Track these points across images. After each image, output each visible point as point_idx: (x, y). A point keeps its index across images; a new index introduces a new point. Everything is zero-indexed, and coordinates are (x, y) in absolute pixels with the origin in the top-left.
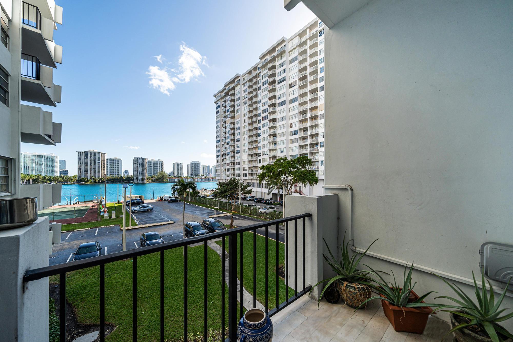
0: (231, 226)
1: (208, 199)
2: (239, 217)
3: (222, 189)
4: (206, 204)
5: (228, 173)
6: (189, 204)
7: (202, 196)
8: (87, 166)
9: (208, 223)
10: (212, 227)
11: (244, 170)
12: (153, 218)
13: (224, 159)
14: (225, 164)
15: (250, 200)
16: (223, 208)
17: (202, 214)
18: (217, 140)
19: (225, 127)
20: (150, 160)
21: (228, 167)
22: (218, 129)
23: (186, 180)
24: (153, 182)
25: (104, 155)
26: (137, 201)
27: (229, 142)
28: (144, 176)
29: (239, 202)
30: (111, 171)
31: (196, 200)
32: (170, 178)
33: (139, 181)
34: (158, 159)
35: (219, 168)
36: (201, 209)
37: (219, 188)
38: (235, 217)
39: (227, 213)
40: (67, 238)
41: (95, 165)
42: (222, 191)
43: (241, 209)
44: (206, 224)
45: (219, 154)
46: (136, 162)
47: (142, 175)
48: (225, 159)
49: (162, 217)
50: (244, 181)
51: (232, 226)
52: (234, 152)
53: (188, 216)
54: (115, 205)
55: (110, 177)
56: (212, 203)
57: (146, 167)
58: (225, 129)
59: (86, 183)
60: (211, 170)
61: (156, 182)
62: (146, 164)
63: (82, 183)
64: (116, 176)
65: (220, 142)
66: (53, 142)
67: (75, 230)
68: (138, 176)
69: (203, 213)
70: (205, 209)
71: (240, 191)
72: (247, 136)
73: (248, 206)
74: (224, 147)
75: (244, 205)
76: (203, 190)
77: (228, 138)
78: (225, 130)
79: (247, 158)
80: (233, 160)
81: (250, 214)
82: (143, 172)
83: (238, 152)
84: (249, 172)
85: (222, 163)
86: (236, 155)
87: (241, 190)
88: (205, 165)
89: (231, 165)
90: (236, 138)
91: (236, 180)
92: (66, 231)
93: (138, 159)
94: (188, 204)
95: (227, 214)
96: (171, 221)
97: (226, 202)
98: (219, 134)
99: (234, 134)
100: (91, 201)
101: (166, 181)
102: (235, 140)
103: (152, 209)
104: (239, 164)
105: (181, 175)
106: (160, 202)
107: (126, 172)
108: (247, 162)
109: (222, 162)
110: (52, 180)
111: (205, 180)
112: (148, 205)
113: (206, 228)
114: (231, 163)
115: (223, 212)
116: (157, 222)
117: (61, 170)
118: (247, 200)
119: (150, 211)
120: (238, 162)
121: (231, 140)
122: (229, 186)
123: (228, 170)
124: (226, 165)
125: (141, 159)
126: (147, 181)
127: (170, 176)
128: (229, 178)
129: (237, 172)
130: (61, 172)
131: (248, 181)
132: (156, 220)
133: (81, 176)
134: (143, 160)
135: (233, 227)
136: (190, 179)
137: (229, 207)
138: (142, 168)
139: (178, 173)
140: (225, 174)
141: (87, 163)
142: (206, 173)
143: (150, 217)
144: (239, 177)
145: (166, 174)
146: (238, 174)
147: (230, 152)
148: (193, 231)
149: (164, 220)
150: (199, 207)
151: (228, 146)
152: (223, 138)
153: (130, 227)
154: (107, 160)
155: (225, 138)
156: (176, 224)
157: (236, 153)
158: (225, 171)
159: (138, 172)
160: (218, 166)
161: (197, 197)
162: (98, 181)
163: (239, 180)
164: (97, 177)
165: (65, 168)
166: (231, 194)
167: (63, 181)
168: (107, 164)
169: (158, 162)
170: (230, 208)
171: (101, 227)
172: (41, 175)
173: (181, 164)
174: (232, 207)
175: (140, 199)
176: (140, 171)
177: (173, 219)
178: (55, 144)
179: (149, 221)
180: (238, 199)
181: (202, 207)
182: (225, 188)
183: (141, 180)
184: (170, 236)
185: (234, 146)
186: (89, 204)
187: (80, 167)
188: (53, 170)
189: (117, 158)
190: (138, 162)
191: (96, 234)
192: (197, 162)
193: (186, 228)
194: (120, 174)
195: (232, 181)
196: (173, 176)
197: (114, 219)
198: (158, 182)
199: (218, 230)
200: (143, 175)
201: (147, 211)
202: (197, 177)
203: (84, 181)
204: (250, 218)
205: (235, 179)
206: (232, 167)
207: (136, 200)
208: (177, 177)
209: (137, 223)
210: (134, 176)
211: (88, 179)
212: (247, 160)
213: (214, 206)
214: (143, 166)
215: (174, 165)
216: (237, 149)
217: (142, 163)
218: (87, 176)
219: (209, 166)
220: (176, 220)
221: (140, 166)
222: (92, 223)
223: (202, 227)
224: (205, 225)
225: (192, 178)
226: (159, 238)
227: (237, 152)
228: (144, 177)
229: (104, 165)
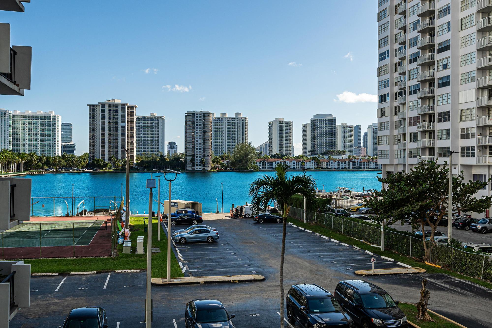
0: (419, 310)
1: (353, 219)
2: (446, 283)
3: (393, 193)
4: (348, 233)
5: (413, 146)
6: (304, 231)
7: (339, 211)
8: (103, 134)
9: (350, 291)
10: (361, 306)
11: (463, 137)
12: (218, 260)
13: (401, 106)
14: (405, 119)
15: (484, 231)
16: (397, 251)
17: (336, 261)
18: (381, 52)
19: (404, 13)
20: (219, 116)
21: (414, 129)
22: (383, 22)
23: (300, 166)
24: (224, 168)
25: (132, 108)
26: (187, 215)
27: (415, 54)
28: (206, 155)
29: (447, 235)
30: (144, 144)
31: (321, 220)
32: (262, 159)
33: (197, 167)
34: (237, 114)
35: (387, 132)
36: (335, 247)
37: (384, 191)
38: (432, 280)
39: (409, 267)
40: (57, 290)
41: (117, 132)
42: (393, 200)
43: (455, 258)
44: (345, 294)
45: (386, 91)
46: (190, 123)
47: (202, 152)
48: (404, 104)
49: (238, 261)
50: (462, 172)
51: (424, 310)
52: (431, 83)
53: (298, 264)
54: (145, 222)
55: (142, 158)
56: (366, 233)
57: (210, 134)
58: (405, 17)
59: (102, 170)
60: (364, 138)
61: (232, 170)
62: (211, 127)
63: (95, 169)
64: (154, 154)
65: (388, 56)
66: (16, 88)
67: (72, 273)
68: (194, 155)
69: (340, 261)
70: (346, 249)
71: (450, 201)
72: (474, 30)
73: (476, 249)
74: (400, 70)
75: (465, 245)
76: (342, 194)
77: (413, 42)
78: (403, 22)
79: (473, 98)
80: (429, 108)
81: (485, 277)
82: (204, 144)
83: (445, 82)
84: (480, 142)
85: (396, 118)
86: (438, 92)
87: (453, 198)
88: (348, 124)
89: (421, 124)
90: (438, 40)
91: (437, 168)
92: (57, 274)
93: (193, 114)
94: (301, 231)
95: (409, 269)
96: (258, 273)
97: (406, 233)
98: (387, 33)
99: (433, 29)
100: (106, 210)
101: (253, 168)
102: (436, 48)
103: (218, 238)
104: (449, 117)
105: (287, 151)
106: (237, 220)
107: (172, 145)
108: (475, 112)
109: (396, 114)
110: (51, 165)
111: (348, 165)
112: (209, 228)
113: (345, 308)
114: (423, 115)
115: (395, 262)
116: (225, 273)
117: (64, 144)
118: (475, 231)
119: (213, 242)
120: (445, 113)
121: (423, 48)
122: (414, 185)
123: (414, 137)
124: (407, 121)
125: (200, 114)
126: (213, 166)
127: (262, 155)
128: (415, 161)
129: (439, 144)
130: (64, 148)
131: (476, 171)
132: (224, 267)
133: (94, 155)
134: (205, 116)
135: (426, 314)
136: (308, 163)
137: (416, 248)
138: (201, 137)
139: (281, 146)
140: (405, 150)
141: (103, 128)
142: (351, 147)
143: (211, 257)
144: (448, 159)
145: (253, 148)
146: (445, 148)
147: (418, 85)
148: (307, 313)
149: (243, 269)
150: (329, 241)
151: (414, 65)
152: (397, 44)
153: (168, 279)
154: (138, 119)
155: (404, 43)
156: (269, 284)
157: (439, 86)
158: (402, 141)
159: (193, 147)
160: (382, 126)
161: (324, 212)
162: (122, 167)
163: (447, 168)
164: (119, 158)
165: (70, 140)
166: (424, 209)
167: (66, 166)
168: (138, 129)
169: (236, 119)
170: (418, 251)
171: (116, 271)
172: (35, 153)
173: (287, 123)
174: (424, 250)
175: (193, 210)
176: (199, 143)
177: (261, 270)
178: (21, 93)
179: (208, 269)
180: (445, 223)
181: (337, 241)
182: (403, 191)
183: (200, 165)
184: (252, 315)
185: (433, 63)
186: (101, 216)
187: (93, 136)
188: (53, 143)
189: (156, 115)
190: (193, 123)
191: (105, 287)
192: (328, 118)
193: (292, 299)
194: (160, 150)
195: (423, 169)
196: (268, 155)
197: (141, 255)
198: (236, 169)
199: (379, 318)
200: (204, 153)
201: (207, 242)
202: (326, 157)
203: (99, 166)
204: (483, 290)
205: (433, 164)
206: (424, 129)
207: (186, 212)
208: (279, 158)
209: (184, 271)
210: (186, 155)
211: (104, 162)
212: (474, 105)
213: (370, 242)
214: (205, 131)
215: (271, 126)
216: (440, 74)
217: (202, 125)
218: (103, 155)
219: (358, 128)
220: (270, 272)
221: (198, 132)
222: (102, 260)
223: (333, 301)
224: (343, 296)
225: (314, 159)
226: (225, 317)
227: (441, 81)
228: (206, 158)
229: (132, 132)
